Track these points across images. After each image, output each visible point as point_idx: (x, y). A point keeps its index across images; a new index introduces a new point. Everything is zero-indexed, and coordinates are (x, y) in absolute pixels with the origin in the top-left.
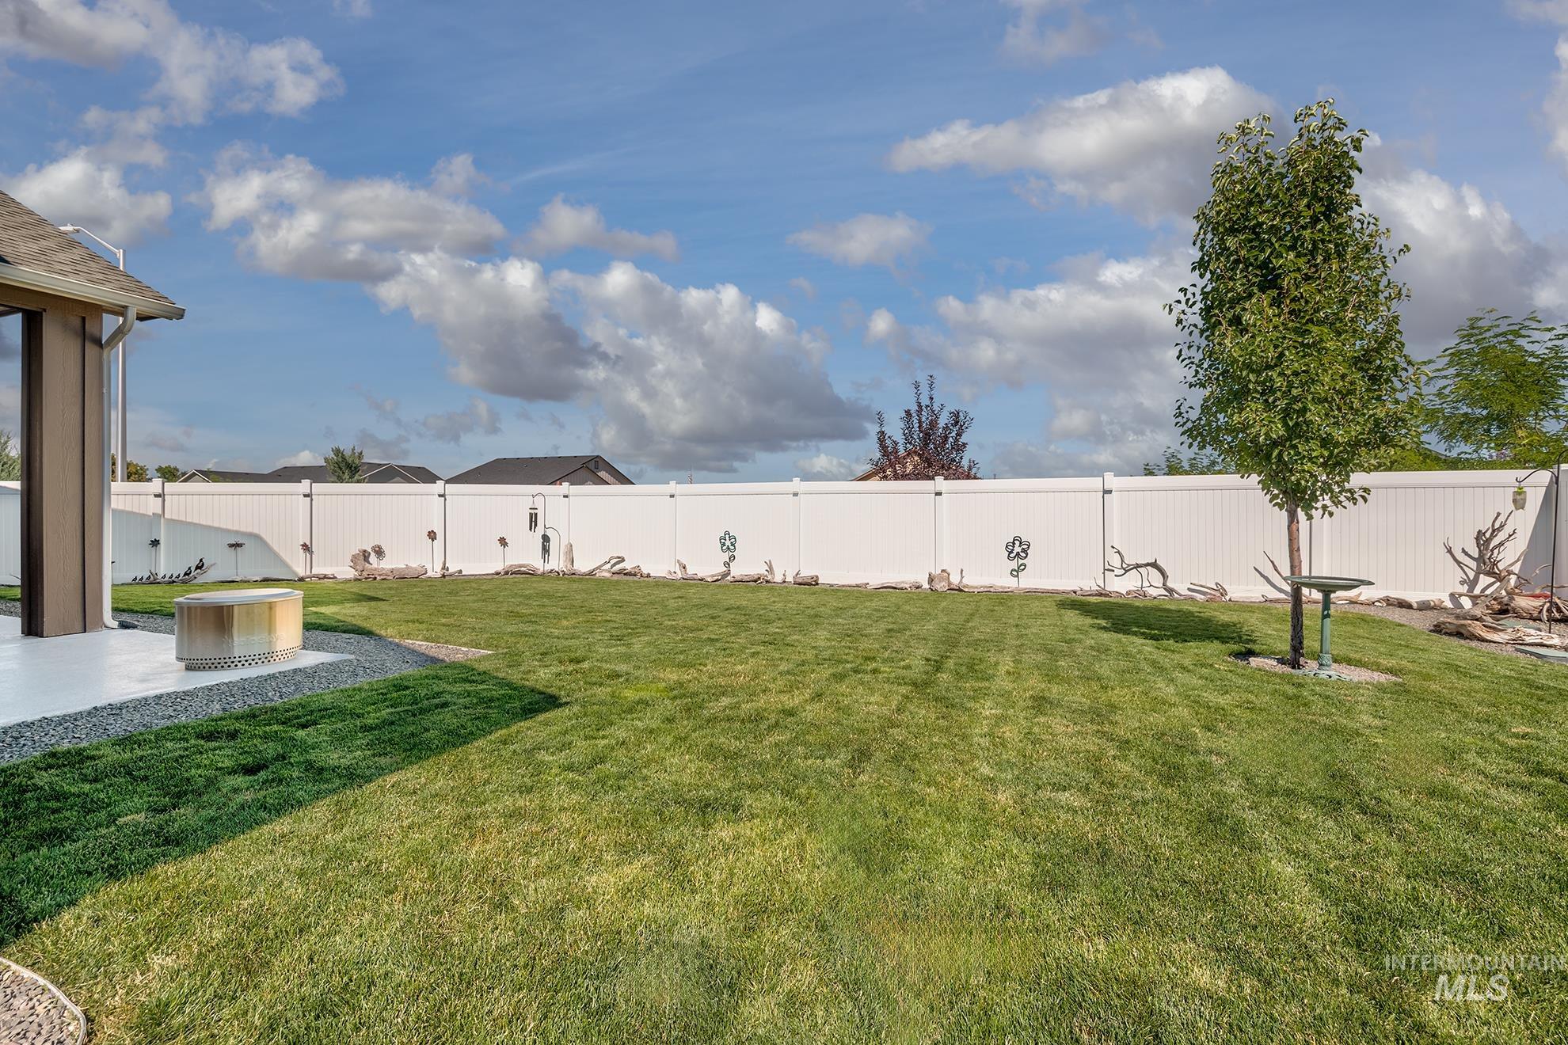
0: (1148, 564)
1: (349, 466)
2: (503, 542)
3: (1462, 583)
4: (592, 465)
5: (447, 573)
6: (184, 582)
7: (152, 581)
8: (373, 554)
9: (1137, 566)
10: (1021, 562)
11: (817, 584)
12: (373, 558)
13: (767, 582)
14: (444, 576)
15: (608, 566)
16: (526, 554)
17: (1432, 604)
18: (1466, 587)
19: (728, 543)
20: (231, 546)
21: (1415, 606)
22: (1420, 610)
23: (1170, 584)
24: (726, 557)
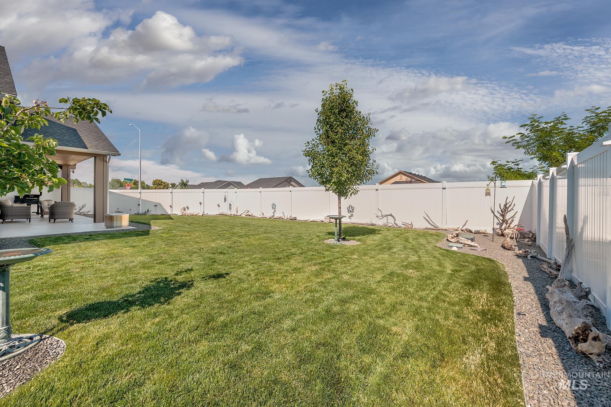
0: (389, 215)
1: (184, 184)
2: (219, 205)
3: (497, 224)
4: (289, 180)
5: (204, 214)
6: (144, 215)
7: (138, 214)
8: (186, 209)
9: (386, 216)
10: (352, 213)
11: (296, 220)
12: (186, 210)
13: (283, 219)
14: (203, 215)
15: (245, 213)
16: (224, 209)
17: (481, 231)
18: (499, 226)
19: (274, 206)
20: (155, 206)
21: (473, 231)
22: (475, 233)
23: (396, 222)
24: (273, 211)
